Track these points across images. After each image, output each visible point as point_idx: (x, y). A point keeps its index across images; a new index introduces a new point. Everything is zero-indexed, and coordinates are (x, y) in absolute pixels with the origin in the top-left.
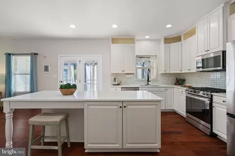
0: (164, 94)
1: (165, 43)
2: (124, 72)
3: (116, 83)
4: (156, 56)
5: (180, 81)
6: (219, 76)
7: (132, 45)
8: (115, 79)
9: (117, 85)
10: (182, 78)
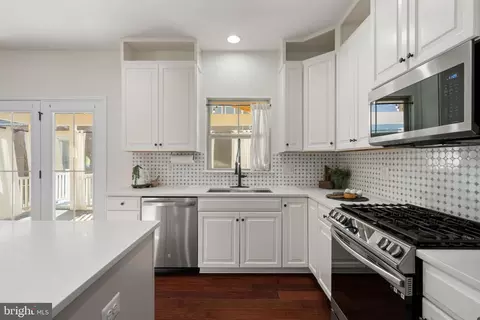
0: (278, 221)
1: (289, 58)
2: (160, 149)
3: (140, 182)
4: (268, 100)
5: (335, 175)
6: (457, 162)
7: (188, 63)
8: (136, 170)
9: (147, 186)
10: (342, 166)
